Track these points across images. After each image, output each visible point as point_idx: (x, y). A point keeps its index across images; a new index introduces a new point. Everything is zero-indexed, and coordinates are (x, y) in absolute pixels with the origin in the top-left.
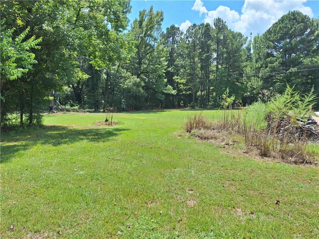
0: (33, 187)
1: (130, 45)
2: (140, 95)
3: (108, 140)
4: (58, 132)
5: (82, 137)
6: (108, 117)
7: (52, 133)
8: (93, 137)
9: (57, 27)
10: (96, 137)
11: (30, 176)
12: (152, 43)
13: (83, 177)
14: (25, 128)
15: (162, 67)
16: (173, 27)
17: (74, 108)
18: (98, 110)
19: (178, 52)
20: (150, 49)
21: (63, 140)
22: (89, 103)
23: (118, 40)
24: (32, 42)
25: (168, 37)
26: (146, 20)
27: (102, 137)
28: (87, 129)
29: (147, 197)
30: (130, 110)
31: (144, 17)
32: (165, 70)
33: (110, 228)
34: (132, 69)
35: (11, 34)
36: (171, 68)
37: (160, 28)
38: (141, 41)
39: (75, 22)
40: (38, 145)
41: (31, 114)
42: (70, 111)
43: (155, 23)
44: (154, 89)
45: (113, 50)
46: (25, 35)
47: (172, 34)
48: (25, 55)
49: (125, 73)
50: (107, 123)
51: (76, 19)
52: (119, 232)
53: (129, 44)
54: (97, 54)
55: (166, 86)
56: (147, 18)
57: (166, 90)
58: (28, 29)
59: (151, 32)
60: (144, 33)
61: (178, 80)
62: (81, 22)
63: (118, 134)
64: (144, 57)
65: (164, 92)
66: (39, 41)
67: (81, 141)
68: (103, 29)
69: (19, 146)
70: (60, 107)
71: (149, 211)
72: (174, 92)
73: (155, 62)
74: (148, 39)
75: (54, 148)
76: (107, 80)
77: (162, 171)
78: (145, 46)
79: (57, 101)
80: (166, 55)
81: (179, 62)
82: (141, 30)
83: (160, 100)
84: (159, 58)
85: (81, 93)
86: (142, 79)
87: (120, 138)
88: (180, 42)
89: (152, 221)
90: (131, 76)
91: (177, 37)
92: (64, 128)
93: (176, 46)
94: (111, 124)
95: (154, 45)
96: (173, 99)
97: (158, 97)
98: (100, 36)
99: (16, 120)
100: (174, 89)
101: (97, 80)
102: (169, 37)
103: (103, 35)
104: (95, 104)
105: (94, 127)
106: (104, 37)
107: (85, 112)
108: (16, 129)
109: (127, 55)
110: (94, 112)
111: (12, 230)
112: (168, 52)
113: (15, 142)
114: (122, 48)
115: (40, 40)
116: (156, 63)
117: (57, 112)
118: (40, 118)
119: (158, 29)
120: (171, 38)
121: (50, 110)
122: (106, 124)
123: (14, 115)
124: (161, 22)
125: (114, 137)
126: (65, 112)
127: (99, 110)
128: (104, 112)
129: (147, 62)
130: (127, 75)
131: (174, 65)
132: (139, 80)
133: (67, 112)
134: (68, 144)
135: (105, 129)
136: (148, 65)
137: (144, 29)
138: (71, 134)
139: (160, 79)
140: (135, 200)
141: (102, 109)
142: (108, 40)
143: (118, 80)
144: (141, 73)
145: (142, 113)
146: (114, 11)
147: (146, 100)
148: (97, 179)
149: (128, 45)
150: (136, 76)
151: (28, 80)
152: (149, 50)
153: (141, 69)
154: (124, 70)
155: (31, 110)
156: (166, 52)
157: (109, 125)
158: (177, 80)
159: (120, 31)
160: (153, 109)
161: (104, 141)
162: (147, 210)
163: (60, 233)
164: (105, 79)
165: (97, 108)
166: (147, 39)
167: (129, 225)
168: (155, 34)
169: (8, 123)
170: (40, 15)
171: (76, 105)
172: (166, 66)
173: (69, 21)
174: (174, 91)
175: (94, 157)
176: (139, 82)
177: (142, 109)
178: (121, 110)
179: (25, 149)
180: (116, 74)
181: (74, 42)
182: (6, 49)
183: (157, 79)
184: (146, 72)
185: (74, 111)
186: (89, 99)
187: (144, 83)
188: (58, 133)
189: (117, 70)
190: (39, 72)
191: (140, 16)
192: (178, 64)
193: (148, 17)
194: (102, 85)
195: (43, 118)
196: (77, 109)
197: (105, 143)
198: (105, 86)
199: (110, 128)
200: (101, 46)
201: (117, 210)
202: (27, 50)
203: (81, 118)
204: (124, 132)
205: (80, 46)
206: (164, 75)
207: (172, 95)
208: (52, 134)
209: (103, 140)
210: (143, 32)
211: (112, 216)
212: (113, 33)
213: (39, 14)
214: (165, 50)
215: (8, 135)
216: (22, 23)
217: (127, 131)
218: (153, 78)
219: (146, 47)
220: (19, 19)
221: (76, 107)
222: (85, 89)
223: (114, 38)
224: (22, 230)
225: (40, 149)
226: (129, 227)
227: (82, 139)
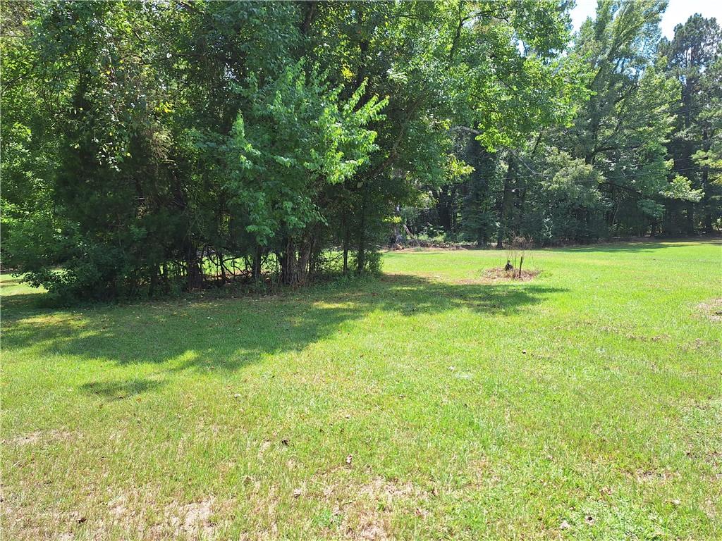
0: (376, 392)
1: (575, 84)
2: (593, 206)
3: (516, 312)
4: (409, 288)
5: (458, 301)
6: (511, 260)
7: (399, 288)
8: (482, 302)
9: (415, 71)
10: (488, 302)
11: (369, 369)
12: (631, 72)
13: (470, 387)
14: (352, 277)
15: (658, 130)
16: (695, 21)
17: (435, 238)
18: (485, 242)
19: (710, 85)
20: (624, 87)
21: (421, 305)
22: (466, 228)
23: (546, 76)
24: (372, 109)
25: (678, 49)
26: (615, 16)
27: (501, 303)
28: (467, 285)
29: (630, 457)
30: (562, 244)
31: (611, 10)
32: (667, 137)
33: (542, 510)
34: (573, 142)
35: (336, 97)
36: (687, 130)
37: (656, 29)
38: (600, 71)
39: (449, 54)
40: (377, 311)
41: (361, 251)
42: (427, 246)
43: (642, 19)
44: (632, 190)
45: (534, 103)
46: (360, 95)
47: (693, 39)
48: (359, 137)
49: (555, 155)
50: (511, 273)
51: (451, 46)
52: (565, 523)
53: (572, 83)
54: (493, 117)
55: (671, 178)
56: (617, 13)
57: (668, 189)
58: (364, 83)
59: (629, 43)
60: (608, 51)
61: (707, 162)
62: (462, 52)
63: (539, 300)
64: (608, 111)
65: (661, 196)
66: (384, 105)
67: (456, 310)
68: (511, 58)
69: (344, 310)
70: (409, 238)
71: (641, 494)
72: (694, 195)
73: (638, 120)
74: (621, 62)
75: (406, 319)
76: (509, 175)
77: (670, 399)
78: (611, 81)
79: (405, 226)
80: (672, 97)
81: (712, 113)
82: (601, 44)
83: (649, 217)
84: (650, 107)
85: (449, 206)
86: (600, 166)
87: (545, 309)
88: (716, 57)
89: (651, 517)
90: (569, 161)
91: (709, 45)
92: (419, 281)
93: (703, 69)
94: (519, 275)
95: (636, 77)
96: (689, 214)
97: (644, 209)
98: (503, 75)
99: (336, 262)
100: (693, 187)
101: (486, 177)
102: (682, 50)
103: (512, 70)
104: (480, 229)
105: (480, 281)
106: (511, 75)
107: (458, 248)
108: (338, 278)
109: (567, 109)
110: (478, 247)
111: (349, 466)
112: (678, 89)
113: (337, 303)
114: (555, 95)
115: (386, 102)
116: (641, 122)
117: (403, 248)
118: (378, 259)
119: (648, 34)
120: (690, 51)
121: (392, 243)
122: (508, 276)
123: (335, 254)
124: (661, 14)
125: (530, 306)
126: (419, 247)
127: (488, 243)
128: (499, 247)
129: (614, 121)
130: (559, 159)
131: (696, 122)
132: (590, 167)
133: (422, 248)
134: (431, 314)
135: (506, 285)
136: (617, 128)
137: (610, 40)
138: (435, 294)
139: (651, 161)
140: (600, 460)
141: (494, 242)
142: (523, 81)
143: (535, 173)
144: (597, 151)
145: (597, 251)
146: (539, 11)
147: (609, 217)
148: (501, 396)
149: (569, 85)
150: (584, 159)
151: (359, 185)
152: (620, 90)
153: (597, 141)
154: (553, 147)
155: (362, 244)
156: (672, 89)
157: (514, 277)
158: (703, 163)
159: (553, 56)
160: (629, 240)
161: (506, 314)
162: (635, 488)
163: (436, 492)
164: (504, 172)
165: (483, 238)
166: (617, 65)
167: (588, 513)
168: (641, 47)
169: (323, 267)
170: (384, 53)
171: (440, 233)
172: (670, 125)
173: (437, 54)
174: (694, 192)
175: (489, 346)
176: (592, 175)
177: (596, 242)
178: (542, 244)
179: (354, 318)
180: (532, 158)
181: (448, 98)
182: (328, 128)
183: (643, 162)
184: (610, 149)
185: (435, 246)
186: (466, 219)
187: (604, 175)
188: (410, 290)
189: (535, 148)
190: (377, 168)
191: (600, 11)
192: (710, 118)
193: (622, 7)
194: (497, 186)
195: (382, 258)
196: (441, 242)
197: (509, 318)
198: (503, 189)
199: (518, 284)
200: (504, 98)
201: (555, 471)
202: (362, 126)
203: (452, 261)
204: (555, 294)
205: (459, 103)
206: (665, 150)
207: (689, 203)
208: (398, 291)
209: (504, 310)
210: (605, 48)
211: (545, 484)
212: (534, 64)
213: (381, 50)
214: (670, 84)
215: (326, 289)
216: (351, 74)
217: (561, 294)
218: (632, 162)
219: (612, 84)
220: (346, 67)
221: (440, 238)
222: (459, 200)
223: (537, 74)
224: (365, 470)
225: (380, 319)
226: (590, 519)
227: (458, 306)
